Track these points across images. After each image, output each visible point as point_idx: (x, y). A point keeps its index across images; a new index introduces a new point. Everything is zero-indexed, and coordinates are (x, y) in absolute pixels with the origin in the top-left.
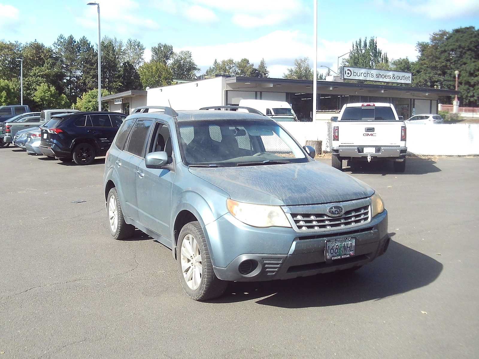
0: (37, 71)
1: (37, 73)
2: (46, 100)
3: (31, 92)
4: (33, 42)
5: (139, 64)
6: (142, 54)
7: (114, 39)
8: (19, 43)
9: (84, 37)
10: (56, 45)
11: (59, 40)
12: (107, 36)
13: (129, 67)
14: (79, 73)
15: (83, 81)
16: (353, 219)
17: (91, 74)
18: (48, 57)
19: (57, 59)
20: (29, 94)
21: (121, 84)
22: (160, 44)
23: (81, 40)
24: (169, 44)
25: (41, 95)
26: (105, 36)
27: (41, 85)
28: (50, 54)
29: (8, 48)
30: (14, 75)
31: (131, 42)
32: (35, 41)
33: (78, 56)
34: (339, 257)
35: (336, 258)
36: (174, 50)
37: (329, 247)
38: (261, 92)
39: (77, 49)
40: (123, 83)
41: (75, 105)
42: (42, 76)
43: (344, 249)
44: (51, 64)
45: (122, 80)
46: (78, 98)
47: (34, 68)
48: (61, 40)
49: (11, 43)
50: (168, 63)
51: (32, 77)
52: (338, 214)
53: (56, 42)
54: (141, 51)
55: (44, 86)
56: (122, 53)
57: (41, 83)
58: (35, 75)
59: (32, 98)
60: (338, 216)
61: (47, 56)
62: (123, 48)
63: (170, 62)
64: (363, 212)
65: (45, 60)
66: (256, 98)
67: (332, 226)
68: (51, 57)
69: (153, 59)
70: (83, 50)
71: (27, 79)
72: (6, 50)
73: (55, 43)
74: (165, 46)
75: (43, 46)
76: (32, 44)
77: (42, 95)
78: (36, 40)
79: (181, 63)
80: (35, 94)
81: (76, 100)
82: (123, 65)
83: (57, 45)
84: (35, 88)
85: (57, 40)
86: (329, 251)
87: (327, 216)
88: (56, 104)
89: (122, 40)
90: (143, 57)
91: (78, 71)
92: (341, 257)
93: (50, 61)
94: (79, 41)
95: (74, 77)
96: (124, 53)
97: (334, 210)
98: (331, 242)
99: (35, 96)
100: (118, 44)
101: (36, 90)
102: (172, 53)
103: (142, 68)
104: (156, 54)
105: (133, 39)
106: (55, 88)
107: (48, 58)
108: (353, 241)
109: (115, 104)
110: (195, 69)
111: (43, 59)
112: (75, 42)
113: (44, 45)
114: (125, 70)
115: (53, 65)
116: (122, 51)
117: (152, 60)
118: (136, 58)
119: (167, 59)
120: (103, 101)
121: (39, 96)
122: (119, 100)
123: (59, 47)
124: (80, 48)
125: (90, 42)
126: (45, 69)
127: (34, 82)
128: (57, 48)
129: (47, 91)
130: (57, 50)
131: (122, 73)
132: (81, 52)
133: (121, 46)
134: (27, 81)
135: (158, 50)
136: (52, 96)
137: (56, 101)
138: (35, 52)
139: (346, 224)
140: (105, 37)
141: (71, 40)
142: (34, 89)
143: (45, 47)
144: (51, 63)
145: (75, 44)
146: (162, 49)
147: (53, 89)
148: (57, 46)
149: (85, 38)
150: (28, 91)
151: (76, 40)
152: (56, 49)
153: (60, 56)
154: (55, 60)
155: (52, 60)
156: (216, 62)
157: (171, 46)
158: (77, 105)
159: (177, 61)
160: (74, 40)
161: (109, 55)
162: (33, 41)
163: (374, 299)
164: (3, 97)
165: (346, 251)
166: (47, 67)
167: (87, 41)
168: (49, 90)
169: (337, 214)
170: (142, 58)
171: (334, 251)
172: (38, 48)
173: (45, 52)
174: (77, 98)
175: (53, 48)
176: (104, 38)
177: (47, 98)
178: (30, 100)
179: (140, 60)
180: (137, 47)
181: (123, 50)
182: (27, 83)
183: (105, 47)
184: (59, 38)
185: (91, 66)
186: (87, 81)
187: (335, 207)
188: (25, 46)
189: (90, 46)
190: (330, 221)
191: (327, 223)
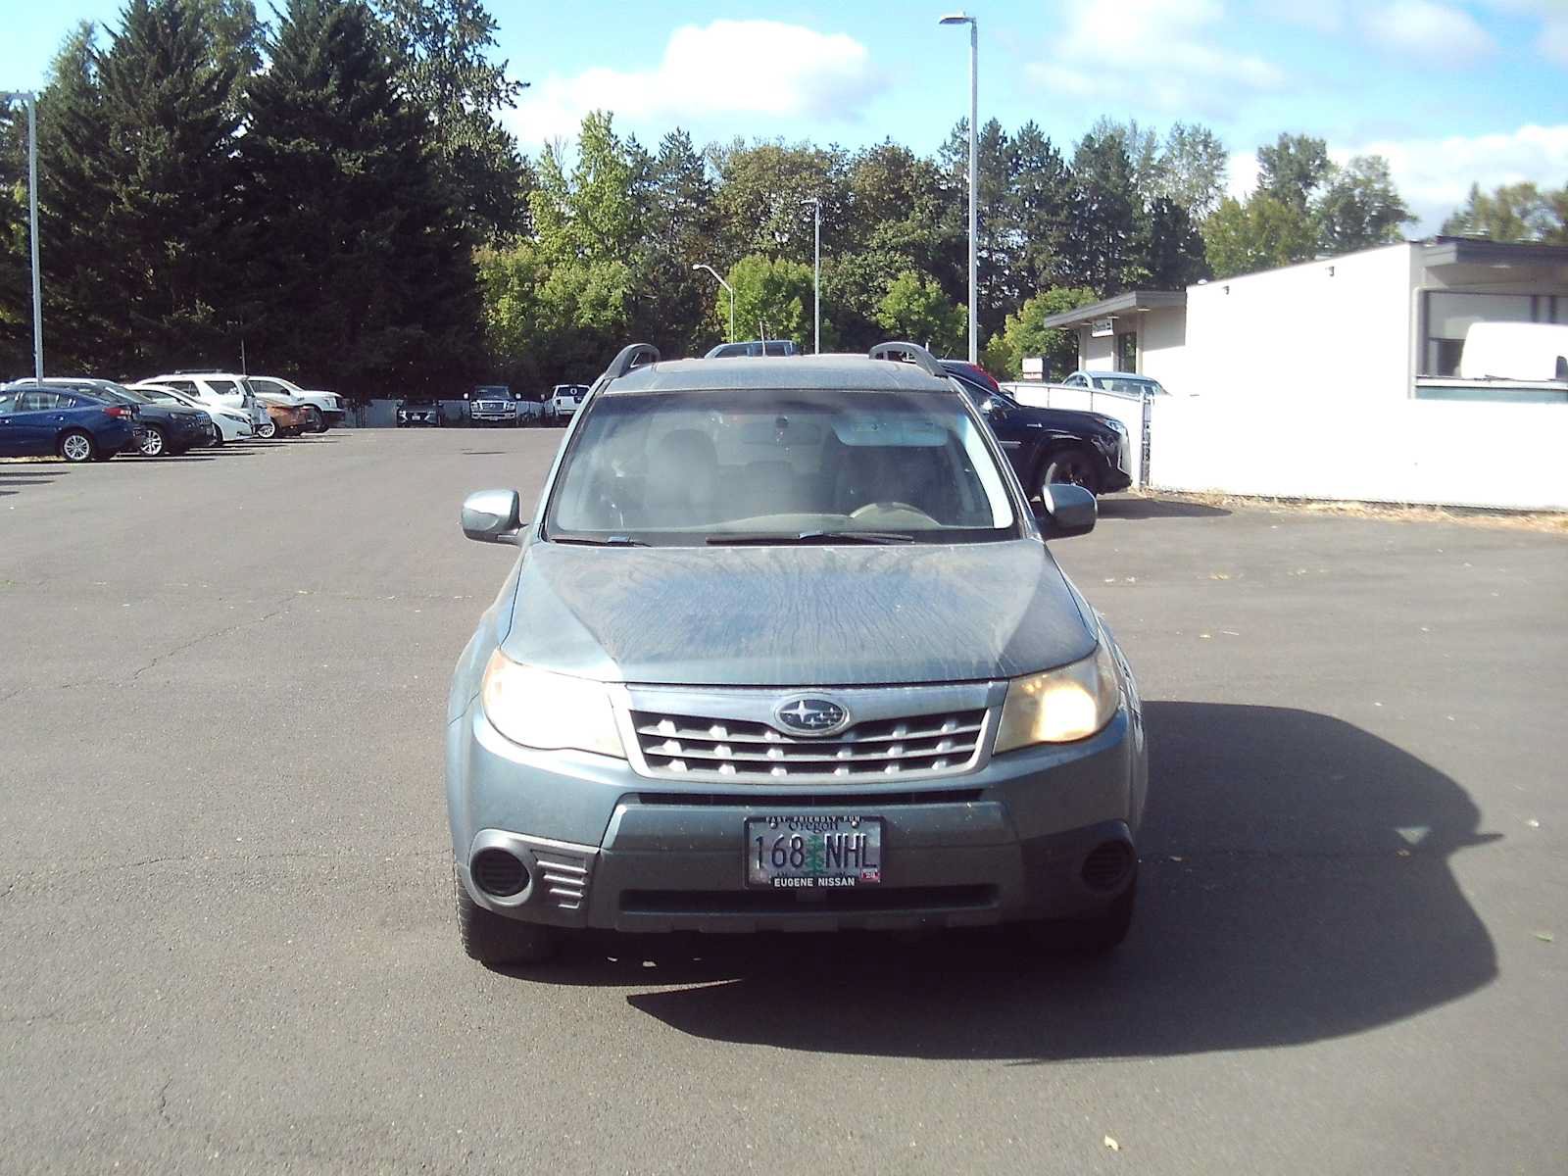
0: (890, 233)
1: (890, 240)
2: (913, 324)
3: (870, 298)
4: (882, 144)
5: (1206, 206)
6: (1216, 173)
7: (1129, 127)
8: (841, 148)
9: (1032, 123)
10: (945, 152)
11: (958, 134)
12: (1107, 118)
13: (1172, 218)
14: (1016, 238)
15: (1025, 263)
16: (893, 753)
17: (1051, 241)
18: (923, 189)
19: (950, 195)
20: (866, 306)
21: (1146, 272)
22: (1286, 134)
23: (1021, 132)
24: (1312, 135)
25: (897, 308)
26: (1103, 116)
27: (901, 276)
28: (928, 182)
29: (811, 166)
30: (826, 247)
31: (1182, 133)
32: (885, 140)
33: (1014, 183)
34: (809, 882)
35: (790, 883)
36: (1332, 155)
37: (760, 840)
38: (1553, 299)
39: (1010, 164)
40: (1151, 268)
41: (1000, 338)
42: (904, 249)
43: (832, 856)
44: (931, 211)
45: (1149, 258)
46: (1008, 318)
47: (881, 226)
48: (962, 136)
49: (818, 152)
50: (1310, 199)
51: (875, 251)
52: (821, 730)
53: (948, 143)
54: (1215, 162)
55: (908, 280)
56: (1153, 172)
57: (899, 270)
58: (882, 245)
59: (874, 318)
60: (817, 735)
61: (922, 186)
62: (1157, 155)
63: (1317, 195)
64: (949, 730)
65: (915, 200)
66: (1535, 318)
67: (792, 767)
68: (933, 189)
69: (1261, 187)
70: (1028, 164)
71: (860, 259)
72: (805, 174)
73: (945, 146)
74: (1302, 143)
75: (908, 156)
76: (876, 152)
77: (901, 307)
78: (888, 138)
79: (1353, 197)
80: (881, 305)
81: (1002, 323)
82: (1151, 207)
83: (950, 153)
84: (882, 285)
85: (950, 135)
86: (767, 856)
87: (774, 730)
88: (943, 336)
89: (1152, 129)
90: (1220, 182)
91: (1013, 232)
92: (815, 882)
93: (930, 201)
94: (1016, 137)
95: (1002, 251)
96: (1161, 171)
97: (802, 711)
98: (770, 822)
99: (880, 311)
100: (1141, 143)
101: (885, 292)
102: (1325, 165)
103: (1217, 217)
104: (1273, 168)
105: (1188, 122)
106: (939, 286)
107: (923, 193)
108: (871, 831)
109: (1094, 335)
110: (1401, 216)
111: (911, 196)
112: (1005, 140)
113: (913, 153)
114: (1160, 224)
115: (939, 213)
116: (1155, 163)
117: (1258, 189)
118: (1198, 186)
119: (1308, 185)
120: (1063, 326)
121: (891, 312)
122: (1105, 322)
123: (955, 159)
124: (1019, 159)
125: (1049, 139)
126: (913, 227)
127: (881, 269)
128: (951, 160)
129: (917, 296)
130: (951, 167)
131: (1147, 234)
132: (1022, 171)
133: (1150, 147)
134: (860, 266)
135: (1280, 158)
136: (930, 309)
137: (942, 326)
138: (886, 175)
139: (856, 767)
140: (1101, 122)
141: (992, 137)
142: (881, 288)
143: (916, 158)
144: (931, 208)
145: (1005, 145)
146: (1292, 151)
147: (933, 287)
148: (952, 156)
149: (1034, 127)
150: (864, 297)
151: (1008, 135)
152: (948, 164)
153: (959, 186)
154: (944, 199)
155: (935, 198)
156: (1475, 193)
157: (1322, 141)
158: (1005, 340)
159: (1341, 193)
160: (1001, 133)
161: (1107, 178)
162: (881, 142)
163: (1010, 1057)
164: (794, 315)
165: (842, 865)
166: (921, 221)
167: (1040, 135)
168: (921, 292)
169: (817, 727)
170: (1216, 185)
171: (788, 856)
172: (895, 161)
173: (914, 174)
174: (1007, 316)
175: (939, 160)
176: (1098, 123)
177: (915, 317)
178: (870, 323)
179: (1211, 191)
180: (1200, 148)
181: (1158, 160)
182: (859, 271)
183: (1096, 152)
184: (956, 130)
185: (1052, 215)
186: (1038, 264)
187: (808, 704)
188: (857, 157)
189: (1051, 153)
190: (788, 749)
191: (773, 755)
